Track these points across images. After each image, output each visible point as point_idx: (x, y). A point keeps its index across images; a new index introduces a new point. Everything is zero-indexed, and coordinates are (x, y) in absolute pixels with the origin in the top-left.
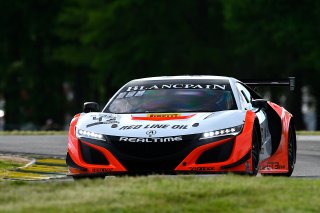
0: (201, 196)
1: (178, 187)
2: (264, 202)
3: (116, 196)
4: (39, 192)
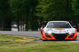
0: (57, 46)
1: (52, 44)
2: (70, 48)
3: (38, 46)
4: (22, 44)
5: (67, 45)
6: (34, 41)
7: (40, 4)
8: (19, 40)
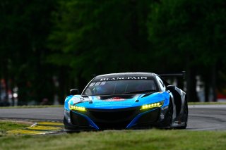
0: (136, 143)
1: (123, 137)
2: (174, 145)
4: (39, 142)
5: (164, 140)
6: (58, 132)
7: (59, 30)
8: (16, 131)
